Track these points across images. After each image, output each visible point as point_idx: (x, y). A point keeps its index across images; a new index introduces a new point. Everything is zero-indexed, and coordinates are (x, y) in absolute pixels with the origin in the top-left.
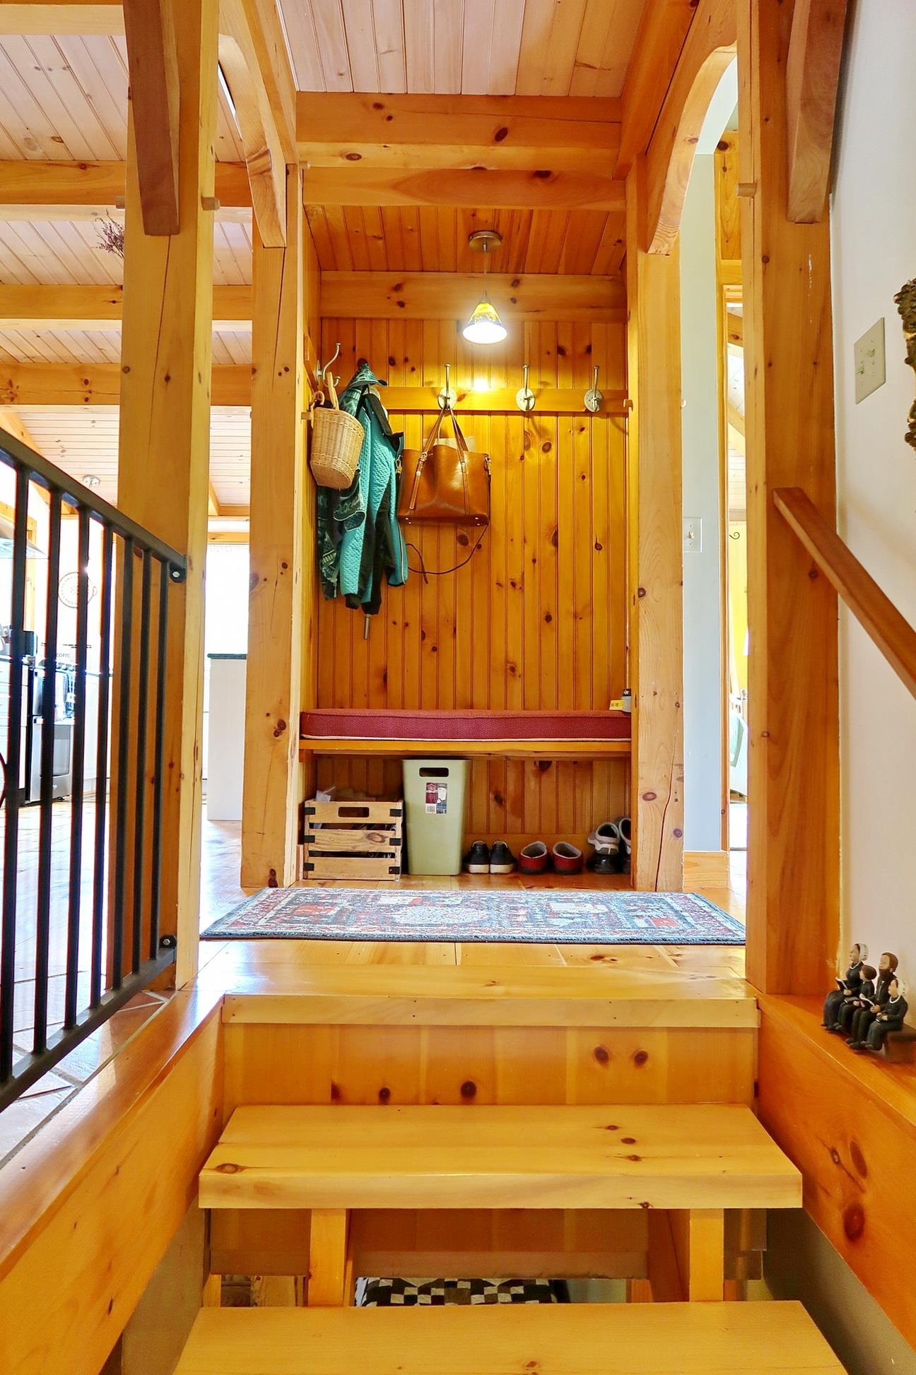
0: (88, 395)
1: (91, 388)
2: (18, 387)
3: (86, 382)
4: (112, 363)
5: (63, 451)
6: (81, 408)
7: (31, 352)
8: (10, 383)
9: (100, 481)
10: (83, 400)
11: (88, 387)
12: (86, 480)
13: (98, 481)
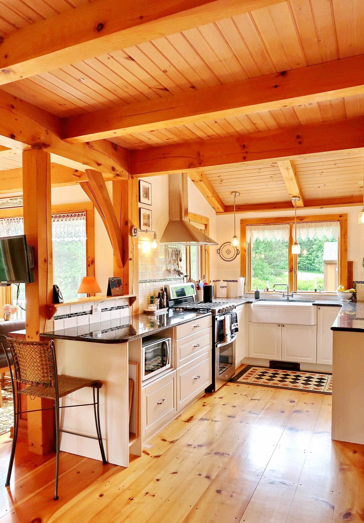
0: (245, 155)
1: (248, 150)
2: (203, 156)
3: (244, 146)
4: (260, 131)
5: (221, 181)
6: (241, 164)
7: (210, 132)
8: (199, 154)
9: (240, 194)
10: (242, 159)
11: (245, 150)
12: (233, 194)
13: (239, 194)
